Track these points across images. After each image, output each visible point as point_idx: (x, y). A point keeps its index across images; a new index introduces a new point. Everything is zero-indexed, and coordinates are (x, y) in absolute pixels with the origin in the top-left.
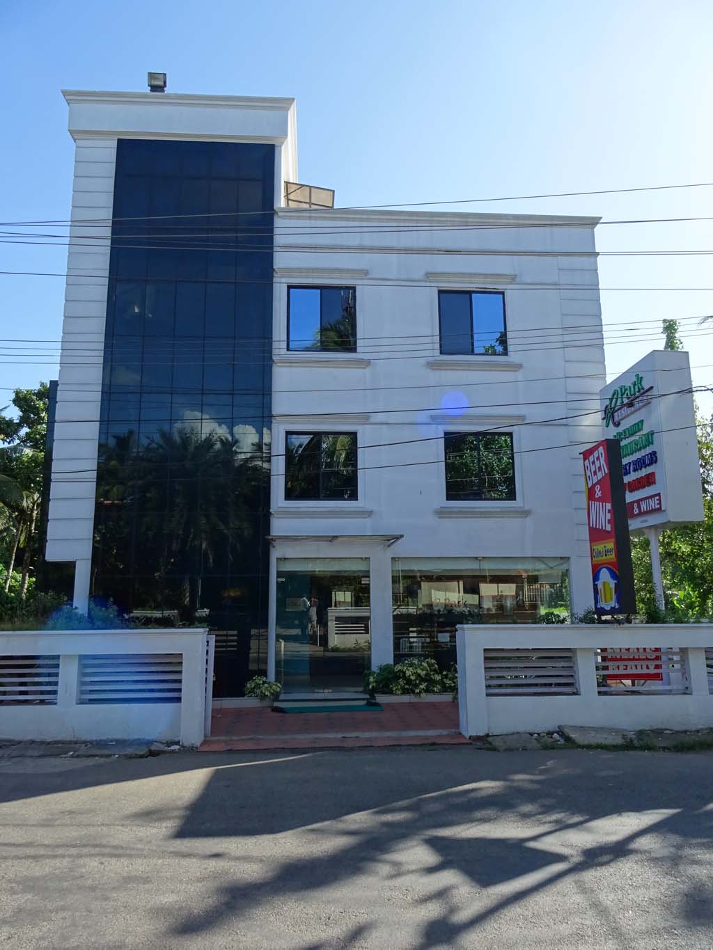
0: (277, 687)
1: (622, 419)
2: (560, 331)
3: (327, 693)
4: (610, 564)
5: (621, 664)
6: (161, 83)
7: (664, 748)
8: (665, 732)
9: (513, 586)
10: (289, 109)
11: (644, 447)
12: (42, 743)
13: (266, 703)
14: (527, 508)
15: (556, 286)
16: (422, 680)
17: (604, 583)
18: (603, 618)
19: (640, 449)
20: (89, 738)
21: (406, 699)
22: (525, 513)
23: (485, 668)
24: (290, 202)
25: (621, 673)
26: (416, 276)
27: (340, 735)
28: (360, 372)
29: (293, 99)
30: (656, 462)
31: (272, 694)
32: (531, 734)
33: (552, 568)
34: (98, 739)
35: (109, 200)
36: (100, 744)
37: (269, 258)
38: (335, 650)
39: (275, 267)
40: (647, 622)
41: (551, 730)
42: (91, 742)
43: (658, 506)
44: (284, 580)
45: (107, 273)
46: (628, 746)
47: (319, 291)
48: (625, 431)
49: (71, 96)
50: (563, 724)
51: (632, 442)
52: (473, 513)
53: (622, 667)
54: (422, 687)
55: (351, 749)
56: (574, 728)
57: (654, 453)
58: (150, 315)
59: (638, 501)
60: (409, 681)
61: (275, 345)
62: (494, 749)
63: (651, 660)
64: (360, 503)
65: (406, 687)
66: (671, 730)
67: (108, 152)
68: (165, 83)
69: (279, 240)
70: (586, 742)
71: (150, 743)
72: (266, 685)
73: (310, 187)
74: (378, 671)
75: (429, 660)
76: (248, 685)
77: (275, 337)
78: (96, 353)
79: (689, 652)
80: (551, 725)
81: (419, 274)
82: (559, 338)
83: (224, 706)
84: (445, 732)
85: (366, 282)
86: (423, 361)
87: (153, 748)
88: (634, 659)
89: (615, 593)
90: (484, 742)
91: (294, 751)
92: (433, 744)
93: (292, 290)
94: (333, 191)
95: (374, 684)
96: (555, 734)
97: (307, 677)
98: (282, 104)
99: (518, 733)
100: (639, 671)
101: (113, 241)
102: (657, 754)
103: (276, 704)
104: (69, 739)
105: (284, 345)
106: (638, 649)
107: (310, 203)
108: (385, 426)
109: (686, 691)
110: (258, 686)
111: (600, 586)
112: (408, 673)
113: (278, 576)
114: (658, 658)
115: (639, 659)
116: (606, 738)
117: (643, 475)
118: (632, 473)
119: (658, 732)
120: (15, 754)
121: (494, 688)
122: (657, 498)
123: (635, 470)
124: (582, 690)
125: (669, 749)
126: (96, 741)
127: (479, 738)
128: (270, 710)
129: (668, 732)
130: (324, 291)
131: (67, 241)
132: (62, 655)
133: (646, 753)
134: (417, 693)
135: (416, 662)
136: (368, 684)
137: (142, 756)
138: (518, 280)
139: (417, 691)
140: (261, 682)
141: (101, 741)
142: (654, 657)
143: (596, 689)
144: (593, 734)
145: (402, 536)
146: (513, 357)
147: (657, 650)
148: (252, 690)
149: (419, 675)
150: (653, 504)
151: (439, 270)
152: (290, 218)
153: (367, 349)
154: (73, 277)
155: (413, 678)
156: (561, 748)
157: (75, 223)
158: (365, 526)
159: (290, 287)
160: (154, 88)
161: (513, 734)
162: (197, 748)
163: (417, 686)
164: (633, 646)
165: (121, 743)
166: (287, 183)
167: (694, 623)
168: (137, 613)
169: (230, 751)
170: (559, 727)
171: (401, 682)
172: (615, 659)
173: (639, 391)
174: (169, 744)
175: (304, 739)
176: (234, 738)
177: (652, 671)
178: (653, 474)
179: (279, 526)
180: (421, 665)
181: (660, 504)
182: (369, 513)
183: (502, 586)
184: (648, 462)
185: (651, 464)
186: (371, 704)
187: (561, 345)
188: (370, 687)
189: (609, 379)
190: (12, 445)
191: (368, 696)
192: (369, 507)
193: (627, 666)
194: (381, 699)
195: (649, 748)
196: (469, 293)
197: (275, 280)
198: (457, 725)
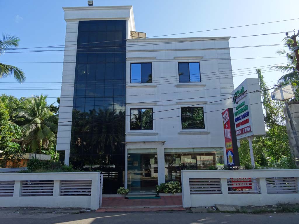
0: (127, 191)
1: (238, 101)
2: (218, 73)
3: (143, 193)
4: (231, 149)
5: (238, 183)
6: (92, 4)
7: (250, 213)
8: (252, 207)
9: (212, 157)
10: (130, 9)
11: (245, 110)
12: (48, 208)
13: (124, 196)
14: (208, 131)
15: (216, 59)
16: (174, 188)
17: (230, 156)
18: (230, 168)
19: (244, 111)
20: (62, 207)
21: (169, 195)
22: (208, 133)
23: (190, 185)
24: (133, 37)
25: (238, 186)
26: (171, 59)
27: (143, 207)
28: (153, 89)
29: (132, 6)
30: (249, 115)
31: (125, 193)
32: (206, 207)
33: (217, 151)
34: (65, 207)
35: (76, 39)
36: (66, 209)
37: (124, 55)
38: (154, 178)
39: (126, 57)
40: (245, 169)
41: (213, 206)
42: (63, 208)
43: (250, 130)
44: (130, 156)
45: (75, 61)
46: (238, 212)
47: (140, 64)
48: (239, 105)
49: (65, 9)
50: (216, 204)
51: (241, 109)
52: (190, 133)
53: (238, 184)
54: (174, 191)
55: (145, 212)
56: (220, 205)
57: (248, 112)
58: (88, 74)
59: (244, 128)
60: (170, 189)
61: (127, 81)
62: (192, 212)
63: (248, 182)
64: (154, 131)
65: (169, 190)
66: (254, 206)
67: (76, 25)
68: (93, 3)
69: (128, 49)
70: (223, 210)
71: (81, 209)
72: (124, 190)
73: (138, 32)
74: (160, 186)
75: (177, 182)
76: (118, 190)
77: (127, 79)
78: (72, 86)
79: (260, 180)
80: (213, 204)
81: (172, 58)
82: (218, 75)
83: (110, 197)
84: (178, 206)
85: (155, 61)
86: (174, 85)
87: (81, 211)
88: (242, 182)
89: (233, 159)
90: (189, 210)
91: (126, 212)
92: (172, 210)
93: (132, 64)
94: (146, 33)
95: (159, 190)
96: (214, 207)
97: (140, 187)
98: (128, 8)
99: (201, 207)
100: (244, 186)
101: (77, 51)
102: (246, 215)
103: (126, 196)
104: (56, 207)
105: (129, 81)
106: (243, 178)
107: (139, 37)
108: (161, 106)
109: (260, 193)
110: (121, 190)
111: (228, 157)
112: (169, 186)
113: (128, 155)
114: (250, 181)
115: (244, 182)
116: (230, 209)
117: (245, 120)
118: (242, 119)
119: (249, 207)
120: (38, 212)
121: (193, 192)
122: (249, 127)
123: (243, 118)
124: (223, 192)
125: (252, 213)
126: (65, 208)
127: (187, 208)
128: (124, 198)
129: (253, 207)
130: (142, 64)
131: (64, 52)
132: (55, 180)
133: (243, 214)
134: (173, 193)
135: (172, 182)
136: (157, 190)
137: (77, 213)
138: (204, 58)
139: (173, 192)
140: (122, 189)
141: (66, 208)
142: (249, 181)
143: (228, 192)
144: (226, 207)
145: (165, 141)
146: (203, 82)
147: (250, 178)
148: (119, 192)
149: (173, 187)
150: (248, 129)
151: (178, 56)
152: (131, 42)
153: (155, 81)
154: (66, 63)
155: (171, 188)
156: (215, 212)
157: (66, 46)
158: (156, 138)
159: (131, 63)
160: (90, 5)
161: (200, 207)
162: (96, 211)
163: (172, 190)
164: (241, 177)
165: (72, 209)
166: (131, 32)
167: (261, 169)
168: (87, 166)
169: (106, 212)
170: (215, 205)
171: (167, 189)
172: (236, 182)
173: (243, 92)
174: (87, 209)
175: (131, 208)
176: (109, 207)
177: (248, 185)
178: (248, 119)
179: (128, 139)
180: (174, 183)
181: (250, 129)
182: (157, 134)
183: (208, 157)
184: (246, 115)
185: (247, 116)
186: (157, 196)
187: (218, 77)
188: (158, 191)
189: (235, 88)
190: (56, 114)
191: (156, 194)
192: (157, 132)
193: (240, 184)
194: (161, 194)
195: (244, 212)
196: (188, 63)
197: (126, 61)
198: (182, 204)
